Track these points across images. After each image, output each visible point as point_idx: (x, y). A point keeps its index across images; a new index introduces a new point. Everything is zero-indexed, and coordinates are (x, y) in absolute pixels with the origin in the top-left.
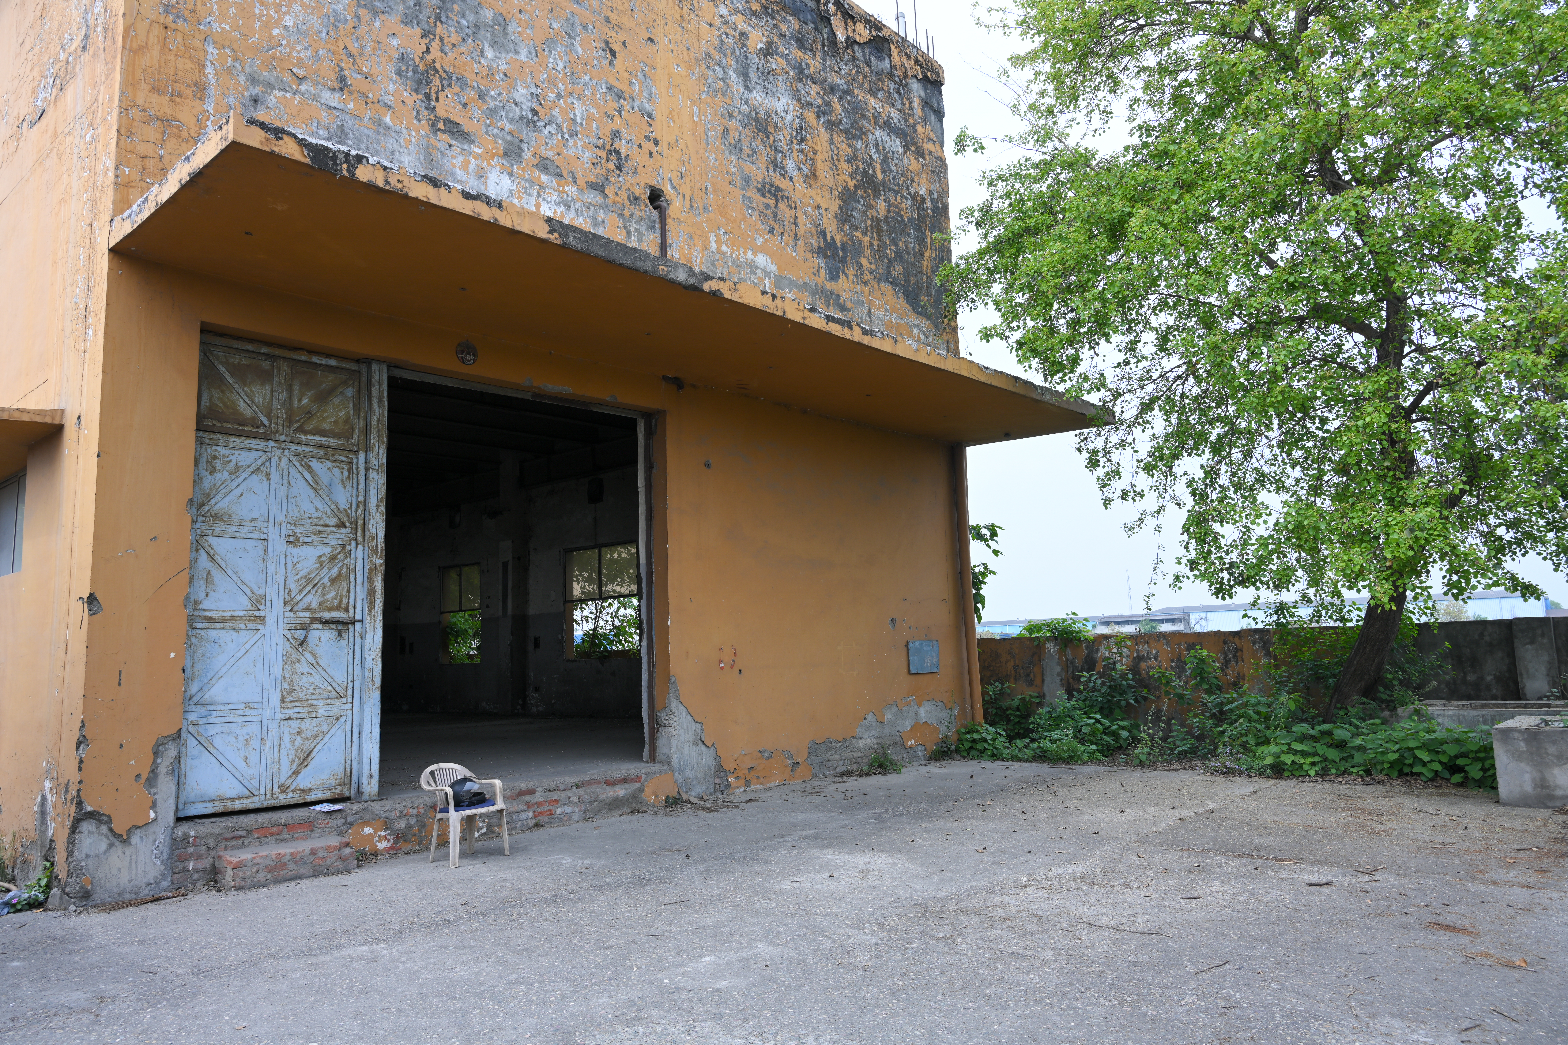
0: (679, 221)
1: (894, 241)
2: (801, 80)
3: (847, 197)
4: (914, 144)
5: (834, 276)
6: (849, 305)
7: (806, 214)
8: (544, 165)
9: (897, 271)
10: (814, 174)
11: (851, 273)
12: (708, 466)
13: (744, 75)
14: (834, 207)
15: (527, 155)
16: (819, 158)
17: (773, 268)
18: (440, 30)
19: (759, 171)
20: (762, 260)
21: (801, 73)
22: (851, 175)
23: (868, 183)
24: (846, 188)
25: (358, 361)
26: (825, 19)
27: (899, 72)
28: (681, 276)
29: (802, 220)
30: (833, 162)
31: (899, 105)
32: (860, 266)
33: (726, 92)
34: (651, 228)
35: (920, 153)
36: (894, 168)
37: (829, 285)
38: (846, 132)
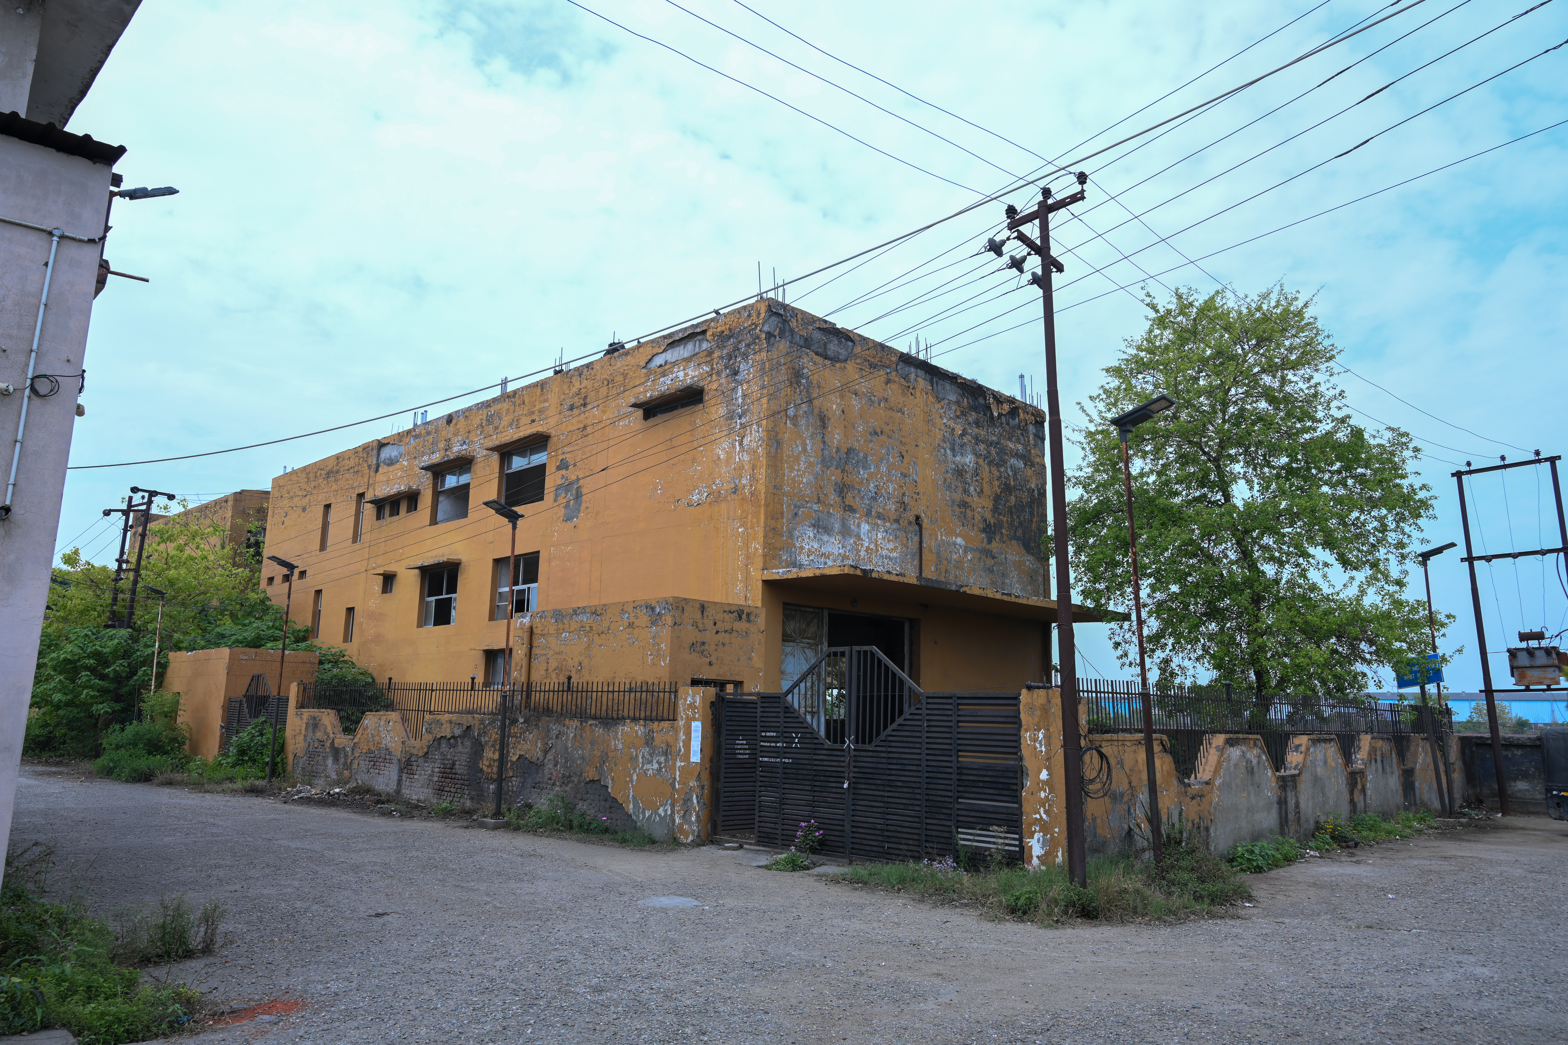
0: (926, 529)
1: (1018, 517)
2: (977, 444)
3: (997, 499)
4: (1030, 461)
5: (990, 542)
6: (996, 555)
7: (978, 512)
8: (879, 516)
9: (1019, 533)
10: (982, 491)
11: (997, 538)
12: (936, 643)
13: (953, 450)
14: (991, 506)
15: (873, 513)
16: (984, 482)
17: (964, 543)
18: (847, 468)
19: (958, 496)
20: (959, 540)
21: (977, 440)
22: (999, 487)
23: (1007, 489)
24: (996, 494)
25: (818, 608)
26: (988, 408)
27: (1023, 424)
28: (954, 588)
29: (976, 515)
30: (991, 483)
31: (1022, 442)
32: (1002, 533)
33: (946, 461)
34: (916, 535)
35: (1033, 465)
36: (1019, 477)
37: (988, 547)
38: (997, 464)
